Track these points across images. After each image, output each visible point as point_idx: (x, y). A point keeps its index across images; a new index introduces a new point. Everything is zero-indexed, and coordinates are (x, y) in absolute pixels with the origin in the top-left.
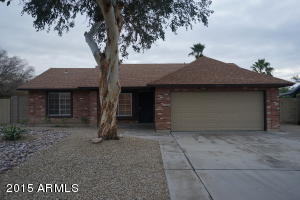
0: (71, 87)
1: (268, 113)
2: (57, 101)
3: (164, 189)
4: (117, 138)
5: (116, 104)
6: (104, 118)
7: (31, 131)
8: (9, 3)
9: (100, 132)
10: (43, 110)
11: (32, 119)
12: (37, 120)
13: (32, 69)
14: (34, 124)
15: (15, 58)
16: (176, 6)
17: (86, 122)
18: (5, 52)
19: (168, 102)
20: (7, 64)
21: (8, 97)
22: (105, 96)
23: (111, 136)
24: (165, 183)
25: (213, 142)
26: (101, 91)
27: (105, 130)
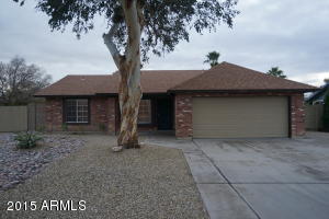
0: (88, 94)
1: (293, 119)
2: (74, 108)
3: (201, 209)
4: (138, 147)
5: (137, 110)
6: (124, 125)
7: (48, 139)
8: (22, 3)
9: (120, 140)
10: (60, 117)
11: (50, 127)
12: (54, 127)
13: (49, 77)
14: (51, 132)
15: (33, 66)
16: (199, 6)
17: (103, 130)
18: (23, 60)
19: (190, 108)
20: (26, 72)
21: (25, 104)
22: (125, 101)
23: (132, 144)
24: (200, 201)
25: (240, 151)
26: (121, 97)
27: (125, 138)
